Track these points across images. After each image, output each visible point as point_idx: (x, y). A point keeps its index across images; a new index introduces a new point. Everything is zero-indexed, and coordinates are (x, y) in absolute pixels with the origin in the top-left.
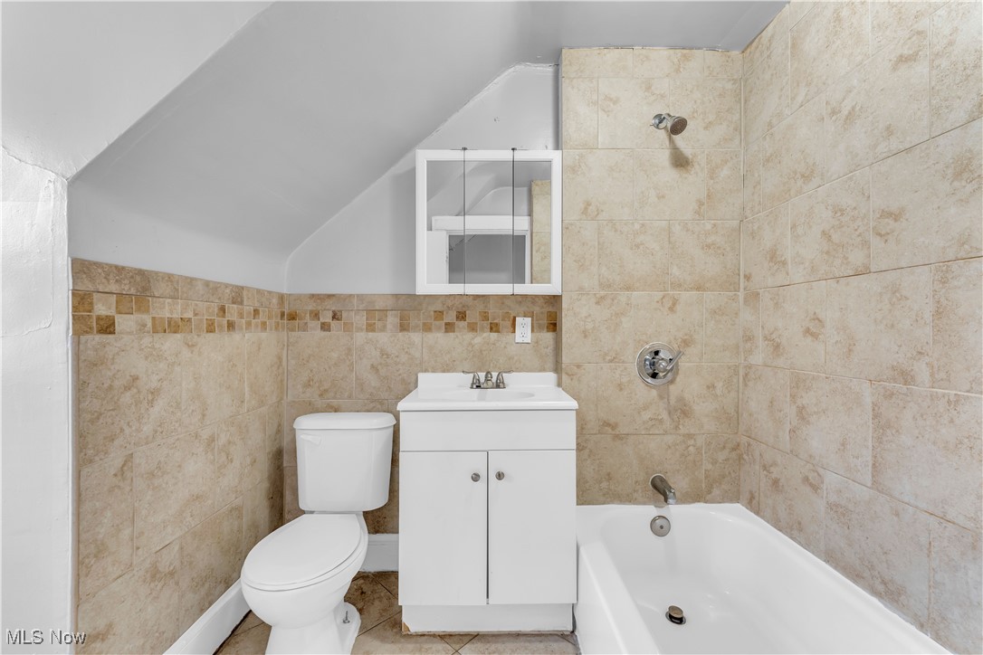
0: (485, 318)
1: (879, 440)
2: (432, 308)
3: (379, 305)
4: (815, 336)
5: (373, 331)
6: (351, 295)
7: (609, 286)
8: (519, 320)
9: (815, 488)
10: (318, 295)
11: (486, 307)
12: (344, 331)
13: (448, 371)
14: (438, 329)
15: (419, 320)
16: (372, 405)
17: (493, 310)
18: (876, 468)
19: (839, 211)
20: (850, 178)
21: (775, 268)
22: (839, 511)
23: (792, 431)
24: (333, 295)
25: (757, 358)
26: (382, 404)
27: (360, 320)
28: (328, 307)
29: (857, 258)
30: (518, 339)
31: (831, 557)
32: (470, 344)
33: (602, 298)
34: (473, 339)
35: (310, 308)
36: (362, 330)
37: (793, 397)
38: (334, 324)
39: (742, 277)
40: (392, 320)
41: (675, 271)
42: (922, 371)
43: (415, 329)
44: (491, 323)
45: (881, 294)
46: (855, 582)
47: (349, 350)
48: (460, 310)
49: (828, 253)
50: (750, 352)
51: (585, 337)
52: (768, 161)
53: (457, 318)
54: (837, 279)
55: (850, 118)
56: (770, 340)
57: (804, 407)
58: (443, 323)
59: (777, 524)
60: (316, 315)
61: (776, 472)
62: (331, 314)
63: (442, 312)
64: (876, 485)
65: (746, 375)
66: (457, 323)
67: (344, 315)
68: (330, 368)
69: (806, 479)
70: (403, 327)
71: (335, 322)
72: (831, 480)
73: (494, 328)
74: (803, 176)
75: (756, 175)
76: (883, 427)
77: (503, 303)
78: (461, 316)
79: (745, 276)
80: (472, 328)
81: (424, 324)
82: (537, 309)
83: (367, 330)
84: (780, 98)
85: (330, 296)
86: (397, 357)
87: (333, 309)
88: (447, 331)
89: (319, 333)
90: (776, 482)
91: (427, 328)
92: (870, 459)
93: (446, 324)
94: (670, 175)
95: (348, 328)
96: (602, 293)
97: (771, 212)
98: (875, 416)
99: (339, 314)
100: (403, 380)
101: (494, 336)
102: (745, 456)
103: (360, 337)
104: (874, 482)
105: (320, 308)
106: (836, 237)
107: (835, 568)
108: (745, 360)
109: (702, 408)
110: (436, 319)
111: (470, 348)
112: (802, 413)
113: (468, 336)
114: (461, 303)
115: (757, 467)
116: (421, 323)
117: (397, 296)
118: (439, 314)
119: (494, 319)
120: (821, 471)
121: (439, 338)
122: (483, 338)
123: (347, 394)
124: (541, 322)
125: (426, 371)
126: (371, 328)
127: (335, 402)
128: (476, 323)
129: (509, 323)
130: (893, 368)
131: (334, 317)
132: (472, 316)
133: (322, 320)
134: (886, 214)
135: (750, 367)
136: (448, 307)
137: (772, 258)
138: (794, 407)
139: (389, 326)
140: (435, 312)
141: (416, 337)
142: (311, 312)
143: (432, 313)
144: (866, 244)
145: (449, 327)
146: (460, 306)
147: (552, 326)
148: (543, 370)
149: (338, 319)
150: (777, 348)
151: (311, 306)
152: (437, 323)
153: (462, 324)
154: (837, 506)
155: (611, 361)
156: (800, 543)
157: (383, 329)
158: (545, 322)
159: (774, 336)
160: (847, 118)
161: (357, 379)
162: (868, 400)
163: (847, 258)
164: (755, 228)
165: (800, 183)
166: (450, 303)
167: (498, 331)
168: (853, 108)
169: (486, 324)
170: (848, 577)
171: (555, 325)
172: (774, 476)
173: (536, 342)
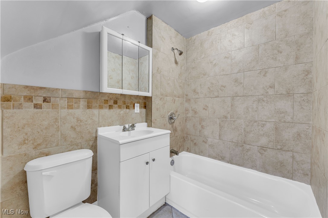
0: (125, 104)
1: (220, 130)
2: (103, 98)
3: (76, 95)
4: (206, 110)
5: (72, 108)
6: (57, 89)
7: (163, 95)
8: (136, 105)
9: (206, 142)
10: (32, 87)
11: (125, 99)
12: (52, 109)
13: (111, 126)
14: (106, 107)
15: (97, 104)
16: (71, 147)
17: (128, 101)
18: (220, 136)
19: (212, 84)
20: (215, 77)
21: (195, 94)
22: (211, 146)
23: (200, 131)
24: (44, 88)
25: (190, 115)
26: (77, 146)
27: (64, 103)
28: (40, 95)
29: (216, 94)
30: (136, 111)
31: (210, 156)
32: (119, 114)
33: (161, 98)
34: (120, 112)
35: (25, 94)
36: (65, 108)
37: (200, 123)
38: (44, 105)
39: (185, 95)
40: (83, 103)
41: (175, 92)
42: (229, 116)
43: (95, 107)
44: (126, 106)
45: (221, 102)
46: (215, 159)
47: (56, 119)
48: (115, 100)
49: (209, 92)
50: (188, 113)
51: (157, 110)
52: (193, 68)
53: (114, 103)
54: (211, 98)
55: (215, 65)
56: (193, 111)
57: (203, 125)
58: (108, 105)
59: (196, 153)
60: (29, 99)
61: (195, 141)
62: (42, 99)
63: (107, 100)
64: (220, 139)
65: (186, 119)
66: (114, 105)
67: (52, 99)
68: (42, 131)
69: (204, 141)
70: (89, 107)
71: (45, 103)
72: (210, 140)
73: (127, 107)
74: (203, 74)
75: (190, 71)
76: (221, 127)
77: (131, 98)
78: (116, 102)
79: (186, 95)
80: (120, 107)
81: (99, 105)
82: (141, 101)
83: (68, 108)
84: (197, 54)
85: (41, 88)
86: (86, 121)
87: (45, 96)
88: (110, 109)
89: (33, 110)
90: (195, 144)
91: (101, 107)
92: (218, 134)
93: (109, 106)
94: (174, 65)
95: (55, 107)
96: (161, 97)
97: (194, 81)
98: (220, 125)
99: (48, 99)
100: (89, 132)
101: (128, 110)
102: (186, 139)
103: (64, 112)
104: (219, 138)
105: (33, 95)
106: (211, 89)
107: (211, 158)
108: (186, 115)
109: (179, 129)
110: (105, 103)
111: (119, 116)
112: (203, 127)
113: (118, 111)
114: (116, 97)
115: (190, 141)
116: (98, 105)
117: (86, 92)
118: (106, 101)
119: (127, 104)
120: (207, 138)
121: (105, 112)
122: (123, 111)
123: (54, 144)
124: (142, 105)
125: (101, 127)
126: (70, 107)
127: (46, 150)
128: (121, 106)
129: (132, 106)
130: (223, 116)
131: (45, 100)
132: (120, 103)
133: (35, 102)
134: (222, 86)
135: (187, 117)
136: (110, 98)
137: (194, 92)
138: (200, 126)
139: (81, 106)
140: (105, 100)
141: (96, 111)
142: (25, 97)
143: (103, 101)
144: (218, 91)
145: (111, 107)
146: (115, 98)
147: (145, 107)
148: (143, 122)
149: (48, 102)
150: (196, 112)
151: (26, 93)
152: (106, 105)
153: (116, 106)
154: (211, 145)
155: (163, 118)
156: (202, 156)
157: (78, 108)
158: (143, 105)
159: (195, 110)
160: (214, 65)
161: (62, 134)
162: (218, 122)
163: (214, 94)
164: (189, 83)
165: (202, 75)
166: (111, 96)
167: (129, 109)
168: (216, 63)
169: (125, 106)
170: (213, 159)
171: (146, 106)
172: (194, 142)
173: (141, 112)
